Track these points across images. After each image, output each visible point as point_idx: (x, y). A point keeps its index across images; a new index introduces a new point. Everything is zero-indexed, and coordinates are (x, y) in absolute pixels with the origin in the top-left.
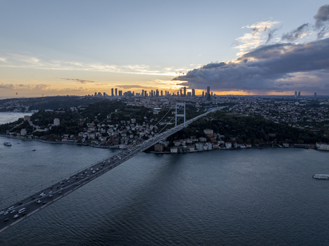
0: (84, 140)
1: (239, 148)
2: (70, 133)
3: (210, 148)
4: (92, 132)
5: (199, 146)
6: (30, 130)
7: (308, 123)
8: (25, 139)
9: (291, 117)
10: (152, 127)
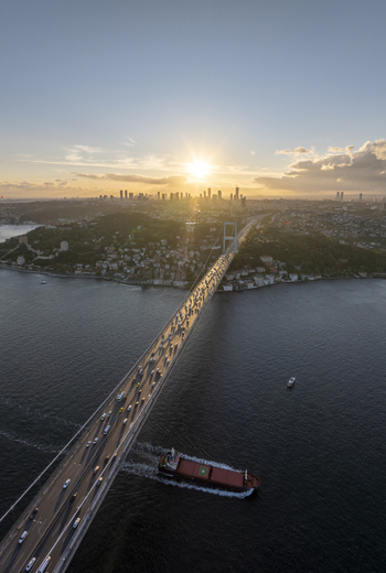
0: (104, 272)
1: (307, 281)
2: (85, 262)
3: (272, 282)
4: (114, 261)
5: (260, 281)
6: (29, 257)
7: (372, 240)
8: (24, 270)
9: (349, 230)
10: (192, 254)
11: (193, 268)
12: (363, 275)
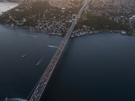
0: (38, 29)
3: (85, 34)
4: (41, 26)
5: (81, 34)
11: (63, 29)
12: (111, 31)
